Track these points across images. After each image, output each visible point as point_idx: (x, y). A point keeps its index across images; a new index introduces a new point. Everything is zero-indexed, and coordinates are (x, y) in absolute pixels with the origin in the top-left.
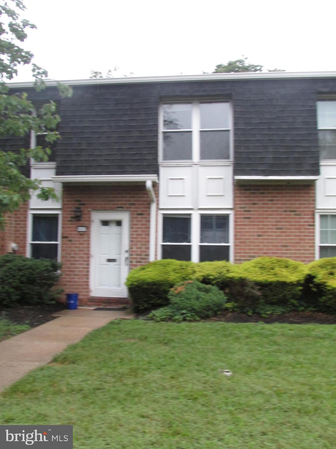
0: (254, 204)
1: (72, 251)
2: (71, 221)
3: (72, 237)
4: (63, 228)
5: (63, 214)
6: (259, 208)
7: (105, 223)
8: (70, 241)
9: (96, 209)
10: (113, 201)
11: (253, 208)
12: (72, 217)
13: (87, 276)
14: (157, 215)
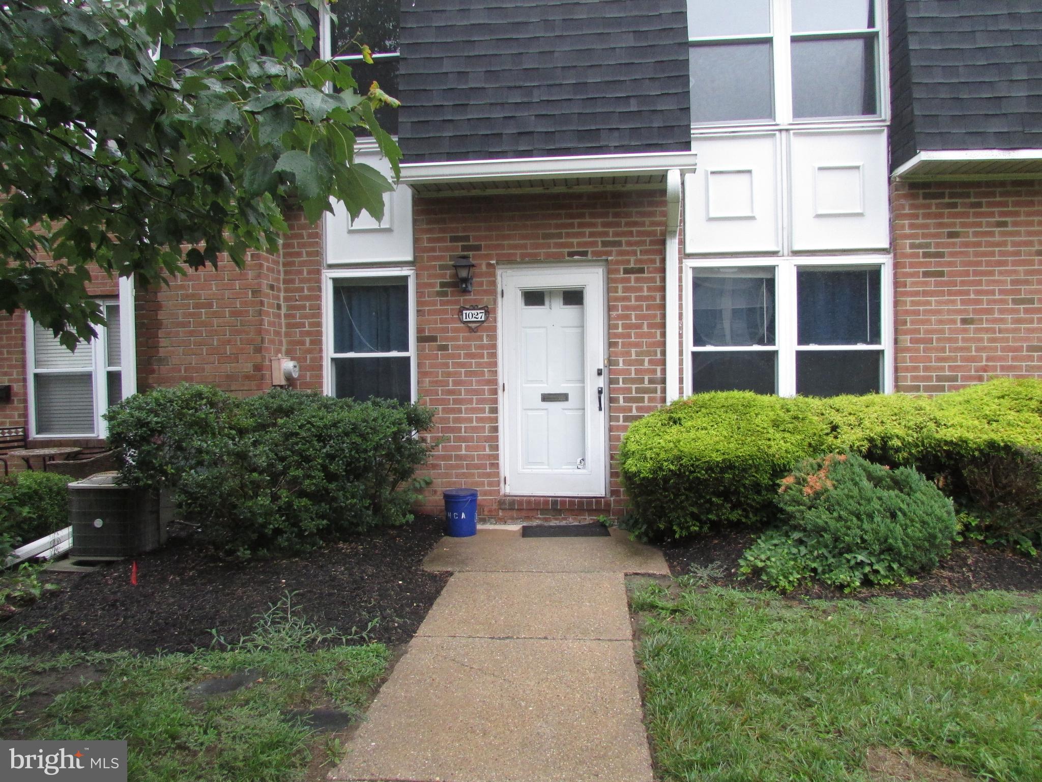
0: (951, 235)
1: (449, 374)
2: (445, 294)
3: (446, 339)
4: (419, 312)
5: (418, 276)
6: (966, 245)
7: (534, 298)
8: (444, 348)
9: (510, 261)
10: (559, 236)
11: (948, 245)
12: (443, 285)
13: (493, 440)
14: (681, 270)
